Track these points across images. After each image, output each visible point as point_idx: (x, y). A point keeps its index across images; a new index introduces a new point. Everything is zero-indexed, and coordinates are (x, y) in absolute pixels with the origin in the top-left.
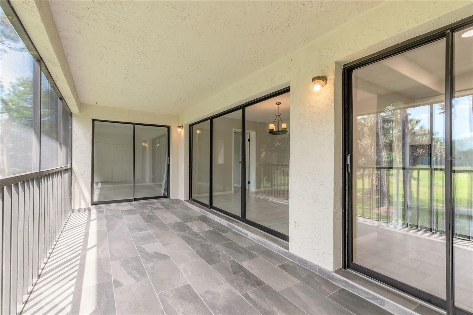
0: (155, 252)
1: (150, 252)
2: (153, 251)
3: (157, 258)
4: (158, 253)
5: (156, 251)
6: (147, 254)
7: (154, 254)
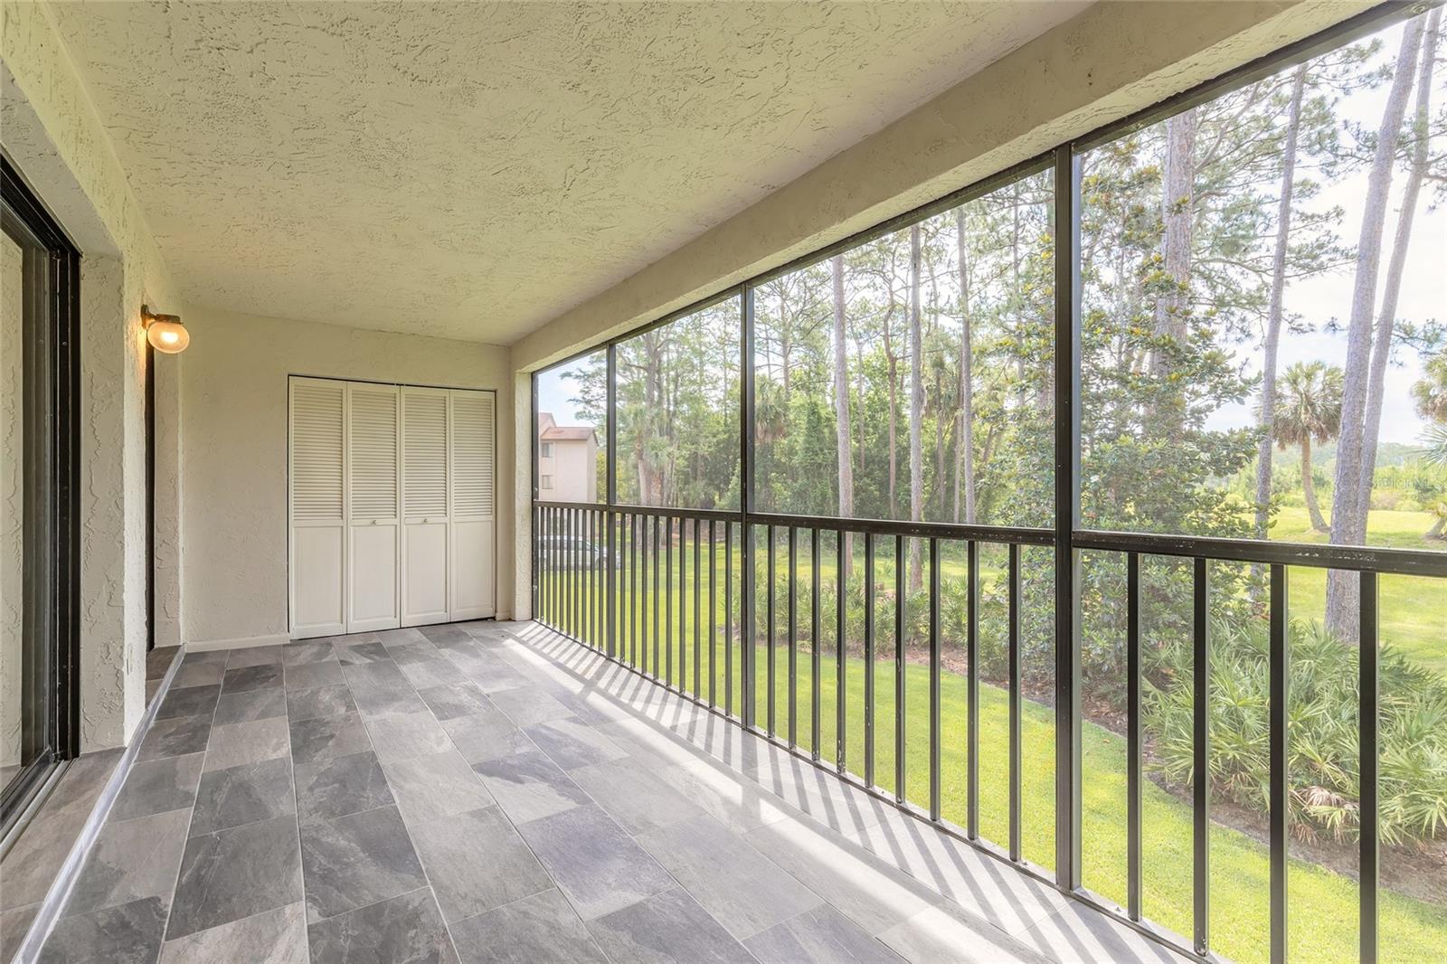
0: (521, 782)
1: (535, 782)
2: (526, 784)
3: (509, 764)
4: (508, 778)
5: (518, 785)
6: (543, 778)
7: (522, 776)
